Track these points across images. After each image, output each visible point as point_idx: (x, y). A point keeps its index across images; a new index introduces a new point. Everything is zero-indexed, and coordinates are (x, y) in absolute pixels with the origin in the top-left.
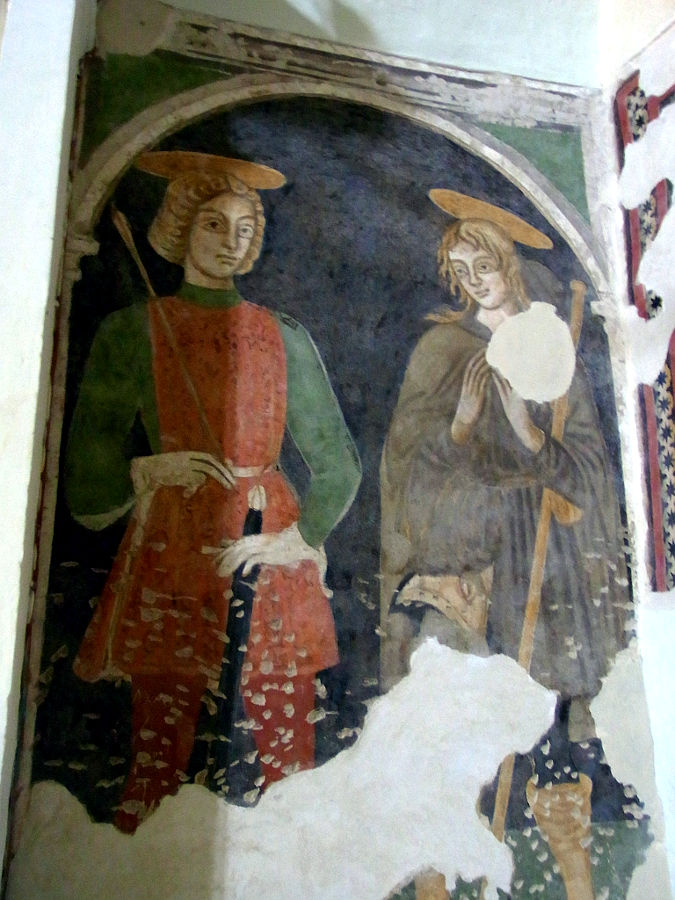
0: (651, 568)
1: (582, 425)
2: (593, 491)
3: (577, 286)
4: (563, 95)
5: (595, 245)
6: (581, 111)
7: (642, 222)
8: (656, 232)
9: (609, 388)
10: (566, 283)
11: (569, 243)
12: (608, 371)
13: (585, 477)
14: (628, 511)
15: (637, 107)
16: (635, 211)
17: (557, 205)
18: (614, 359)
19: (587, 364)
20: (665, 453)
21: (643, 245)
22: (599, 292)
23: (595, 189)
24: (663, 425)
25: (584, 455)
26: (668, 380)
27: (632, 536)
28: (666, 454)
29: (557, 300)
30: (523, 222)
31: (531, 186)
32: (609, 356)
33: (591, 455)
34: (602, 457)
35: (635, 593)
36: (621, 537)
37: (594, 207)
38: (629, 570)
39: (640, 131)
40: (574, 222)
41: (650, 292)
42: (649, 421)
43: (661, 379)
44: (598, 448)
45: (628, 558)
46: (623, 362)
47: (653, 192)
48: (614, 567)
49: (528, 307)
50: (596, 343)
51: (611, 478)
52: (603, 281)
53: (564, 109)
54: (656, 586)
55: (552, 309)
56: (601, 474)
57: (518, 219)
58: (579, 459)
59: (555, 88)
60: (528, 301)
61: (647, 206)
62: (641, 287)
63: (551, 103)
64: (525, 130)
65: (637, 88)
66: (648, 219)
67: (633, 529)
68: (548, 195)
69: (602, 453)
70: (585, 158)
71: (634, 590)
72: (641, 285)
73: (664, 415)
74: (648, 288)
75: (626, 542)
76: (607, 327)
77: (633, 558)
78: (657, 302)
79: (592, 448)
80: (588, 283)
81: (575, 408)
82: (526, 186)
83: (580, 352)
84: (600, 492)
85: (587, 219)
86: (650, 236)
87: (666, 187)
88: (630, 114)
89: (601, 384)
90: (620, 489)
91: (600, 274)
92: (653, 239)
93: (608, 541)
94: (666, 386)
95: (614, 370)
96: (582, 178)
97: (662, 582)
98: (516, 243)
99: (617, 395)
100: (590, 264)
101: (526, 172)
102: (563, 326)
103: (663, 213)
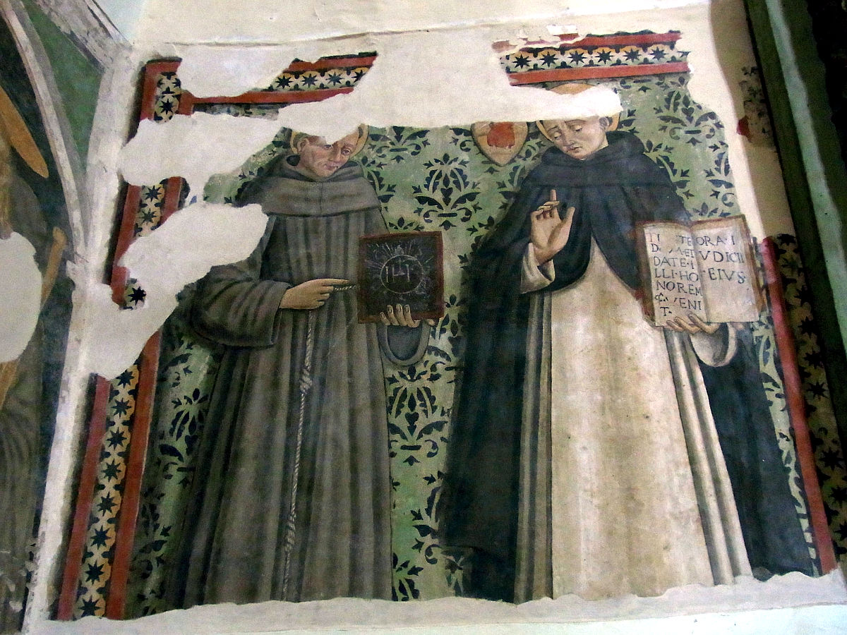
0: (54, 591)
1: (23, 403)
2: (13, 488)
3: (58, 235)
4: (101, 25)
5: (85, 199)
6: (110, 53)
7: (143, 205)
8: (159, 224)
9: (59, 367)
10: (50, 227)
11: (62, 182)
12: (63, 347)
13: (9, 469)
14: (43, 517)
15: (168, 91)
16: (136, 190)
17: (63, 133)
18: (72, 335)
19: (46, 332)
20: (109, 460)
21: (138, 230)
22: (76, 253)
23: (98, 140)
24: (114, 429)
25: (16, 441)
26: (134, 382)
27: (39, 548)
28: (110, 463)
29: (39, 243)
30: (27, 130)
31: (45, 94)
32: (68, 330)
33: (23, 443)
34: (33, 448)
35: (27, 620)
36: (27, 551)
37: (93, 159)
38: (27, 591)
39: (164, 115)
40: (72, 162)
41: (134, 281)
42: (95, 419)
43: (125, 378)
44: (32, 435)
45: (29, 576)
46: (79, 341)
47: (164, 182)
48: (13, 588)
49: (8, 236)
50: (60, 310)
51: (35, 476)
52: (82, 243)
53: (96, 38)
54: (55, 613)
55: (31, 251)
56: (26, 470)
57: (22, 122)
58: (10, 446)
59: (97, 11)
60: (9, 227)
61: (153, 193)
62: (123, 271)
63: (89, 24)
64: (57, 29)
65: (174, 74)
66: (151, 205)
67: (43, 541)
68: (58, 116)
69: (33, 443)
70: (99, 101)
71: (26, 617)
72: (124, 268)
73: (118, 420)
74: (132, 276)
75: (31, 557)
76: (75, 296)
77: (34, 577)
78: (139, 295)
79: (25, 436)
80: (69, 240)
81: (21, 379)
82: (41, 93)
83: (44, 314)
84: (19, 491)
85: (84, 166)
86: (151, 225)
87: (181, 187)
88: (158, 92)
89: (53, 360)
90: (40, 491)
91: (82, 234)
92: (153, 229)
93: (14, 554)
94: (129, 388)
95: (69, 346)
96: (91, 121)
97: (68, 609)
98: (13, 150)
99: (64, 378)
100: (76, 217)
101: (45, 75)
102: (37, 276)
103: (171, 211)
